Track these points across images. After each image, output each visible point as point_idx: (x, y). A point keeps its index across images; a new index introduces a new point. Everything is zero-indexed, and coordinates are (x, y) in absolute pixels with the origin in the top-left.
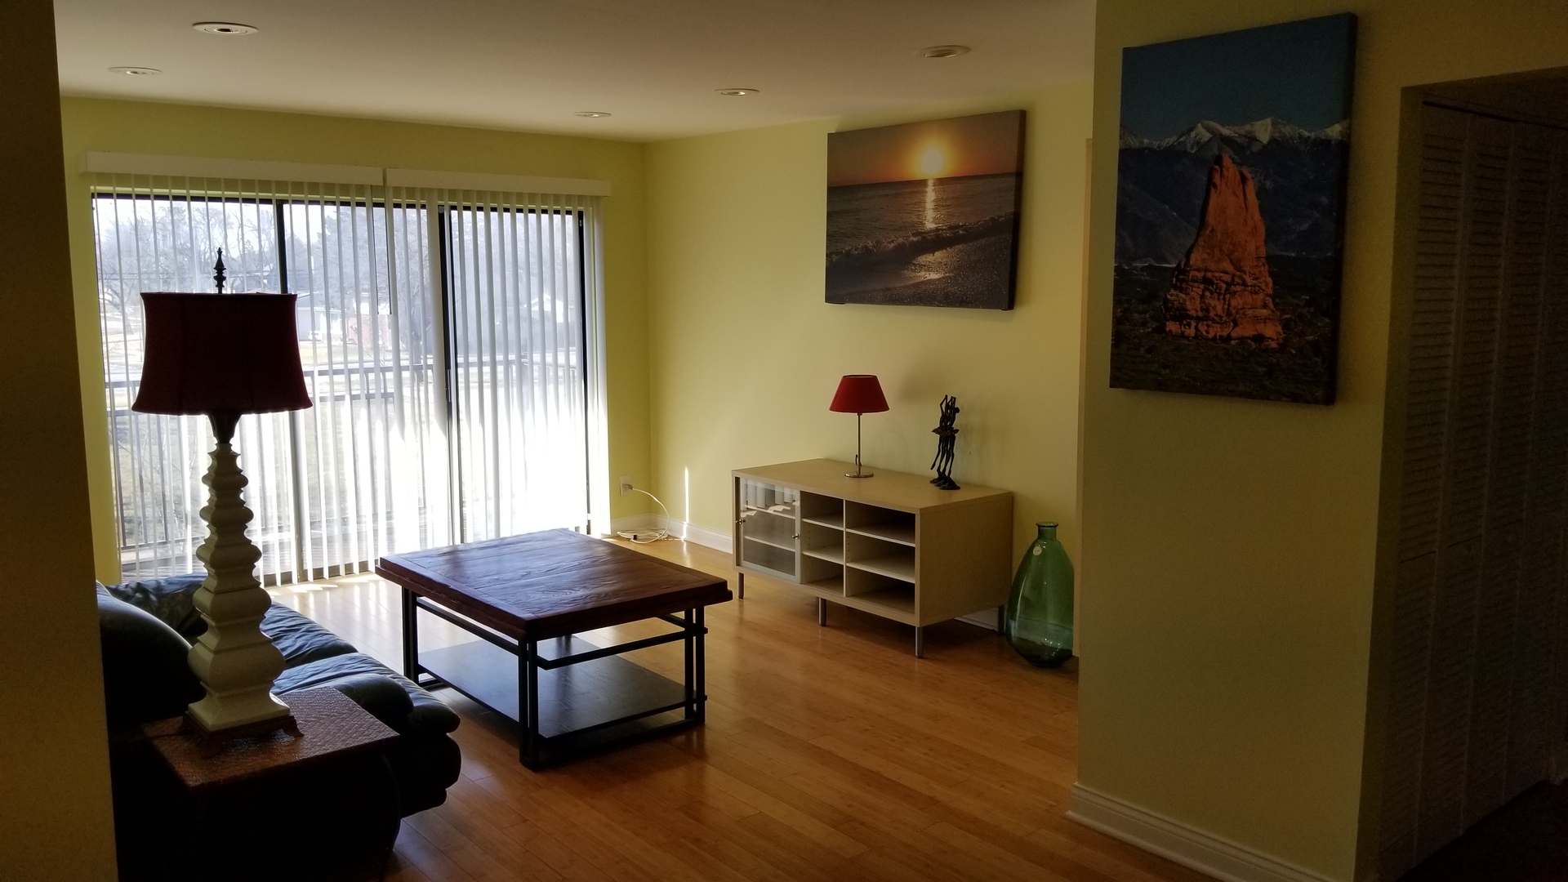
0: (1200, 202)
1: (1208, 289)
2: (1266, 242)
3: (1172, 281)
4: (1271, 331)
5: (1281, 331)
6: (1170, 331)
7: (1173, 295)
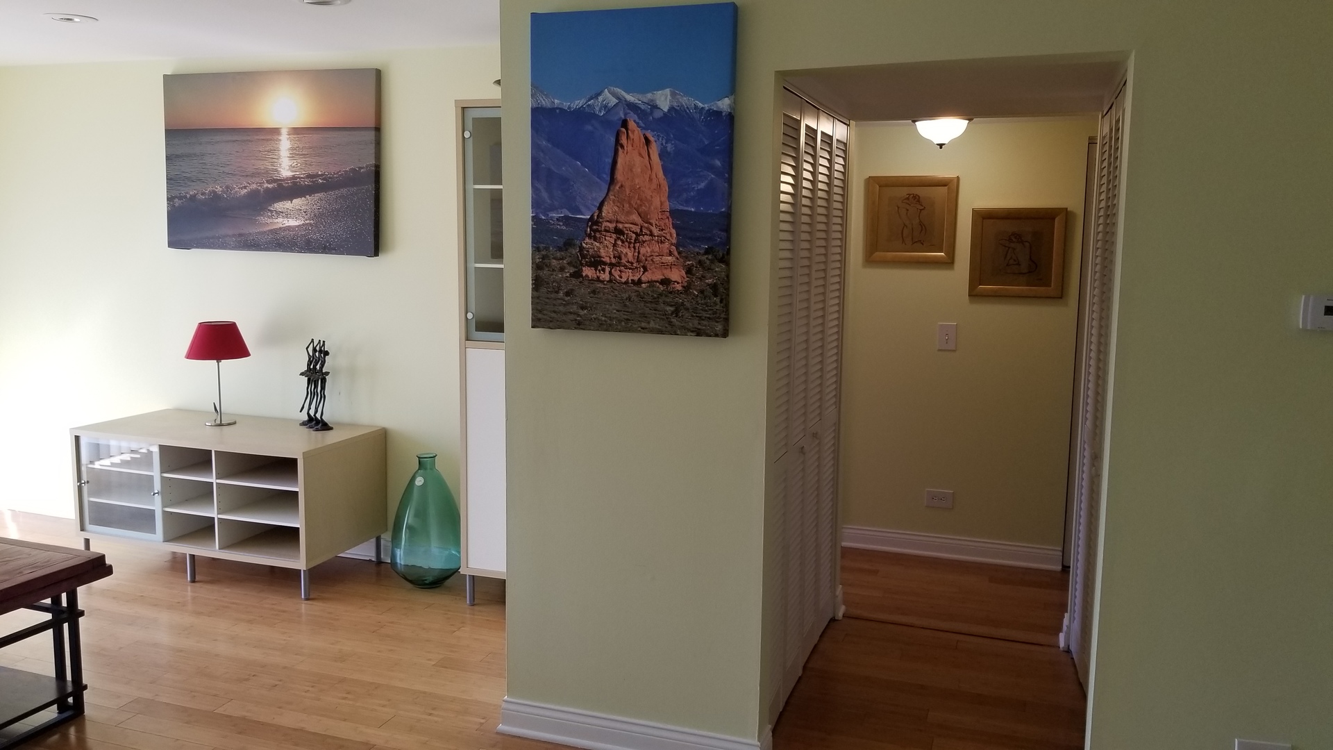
0: (610, 160)
1: (619, 238)
2: (669, 197)
3: (586, 231)
4: (677, 275)
5: (685, 276)
6: (587, 276)
7: (587, 243)
